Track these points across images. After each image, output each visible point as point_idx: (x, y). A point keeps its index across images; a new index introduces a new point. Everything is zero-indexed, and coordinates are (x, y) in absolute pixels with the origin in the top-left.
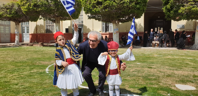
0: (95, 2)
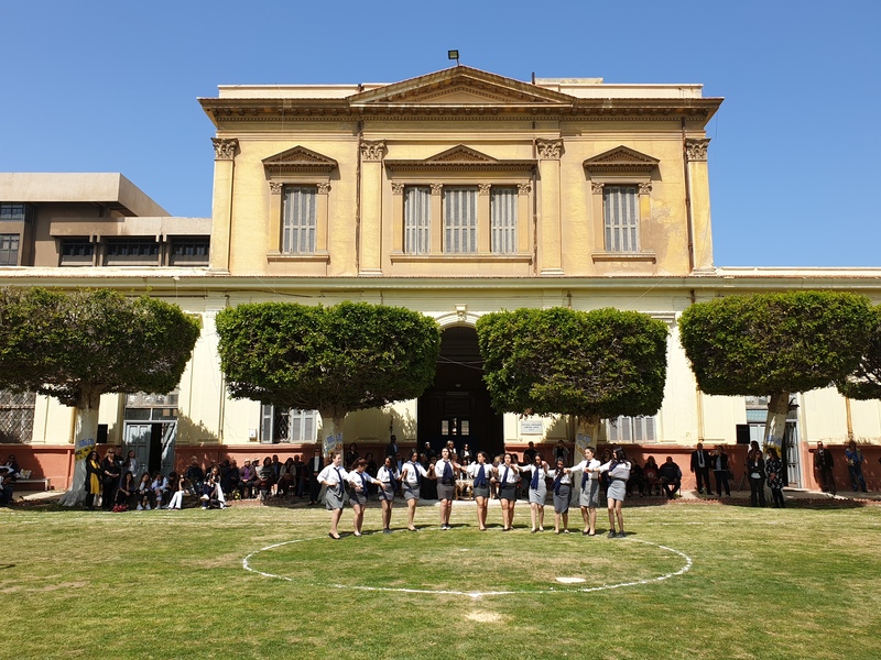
0: (282, 351)
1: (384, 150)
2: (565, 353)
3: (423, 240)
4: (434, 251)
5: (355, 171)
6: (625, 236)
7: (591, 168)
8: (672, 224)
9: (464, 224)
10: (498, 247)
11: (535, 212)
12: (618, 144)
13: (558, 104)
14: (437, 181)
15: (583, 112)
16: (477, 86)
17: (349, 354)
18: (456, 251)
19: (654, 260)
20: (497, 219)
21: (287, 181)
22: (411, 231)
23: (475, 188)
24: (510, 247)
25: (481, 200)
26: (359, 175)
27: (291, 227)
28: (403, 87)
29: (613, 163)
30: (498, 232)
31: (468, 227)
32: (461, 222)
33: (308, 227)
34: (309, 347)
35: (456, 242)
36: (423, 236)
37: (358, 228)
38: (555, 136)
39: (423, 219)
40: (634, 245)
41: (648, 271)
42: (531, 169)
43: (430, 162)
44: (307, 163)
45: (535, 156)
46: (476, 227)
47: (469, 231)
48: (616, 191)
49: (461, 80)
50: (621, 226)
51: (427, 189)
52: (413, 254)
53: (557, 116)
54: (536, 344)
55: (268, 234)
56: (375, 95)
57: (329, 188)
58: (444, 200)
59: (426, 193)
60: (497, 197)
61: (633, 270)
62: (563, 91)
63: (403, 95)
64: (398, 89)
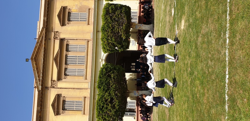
1: (54, 81)
2: (114, 28)
3: (81, 70)
4: (84, 67)
5: (60, 89)
6: (82, 16)
7: (63, 24)
8: (80, 4)
9: (77, 59)
10: (84, 50)
11: (75, 40)
12: (57, 17)
13: (44, 32)
14: (64, 66)
15: (47, 25)
16: (37, 54)
17: (112, 86)
18: (84, 61)
19: (89, 9)
20: (76, 50)
21: (61, 109)
22: (78, 74)
23: (66, 56)
24: (84, 47)
25: (70, 54)
26: (61, 88)
27: (75, 108)
28: (36, 75)
29: (62, 18)
30: (79, 50)
31: (78, 58)
32: (76, 60)
33: (75, 103)
34: (109, 97)
35: (82, 61)
36: (79, 70)
37: (76, 89)
38: (53, 34)
39: (74, 70)
40: (85, 14)
41: (92, 11)
42: (62, 40)
43: (58, 68)
44: (56, 103)
45: (58, 39)
46: (78, 56)
47: (79, 58)
48: (70, 18)
49: (35, 58)
50: (80, 17)
51: (66, 69)
52: (85, 73)
53: (47, 33)
54: (111, 36)
55: (76, 115)
56: (37, 83)
57: (64, 97)
58: (69, 64)
59: (67, 69)
60: (69, 50)
61: (92, 15)
62: (40, 31)
63: (38, 75)
64: (36, 76)
